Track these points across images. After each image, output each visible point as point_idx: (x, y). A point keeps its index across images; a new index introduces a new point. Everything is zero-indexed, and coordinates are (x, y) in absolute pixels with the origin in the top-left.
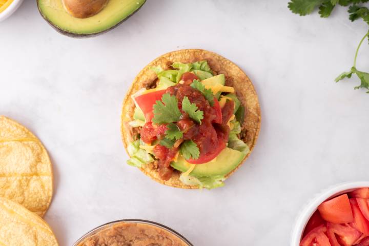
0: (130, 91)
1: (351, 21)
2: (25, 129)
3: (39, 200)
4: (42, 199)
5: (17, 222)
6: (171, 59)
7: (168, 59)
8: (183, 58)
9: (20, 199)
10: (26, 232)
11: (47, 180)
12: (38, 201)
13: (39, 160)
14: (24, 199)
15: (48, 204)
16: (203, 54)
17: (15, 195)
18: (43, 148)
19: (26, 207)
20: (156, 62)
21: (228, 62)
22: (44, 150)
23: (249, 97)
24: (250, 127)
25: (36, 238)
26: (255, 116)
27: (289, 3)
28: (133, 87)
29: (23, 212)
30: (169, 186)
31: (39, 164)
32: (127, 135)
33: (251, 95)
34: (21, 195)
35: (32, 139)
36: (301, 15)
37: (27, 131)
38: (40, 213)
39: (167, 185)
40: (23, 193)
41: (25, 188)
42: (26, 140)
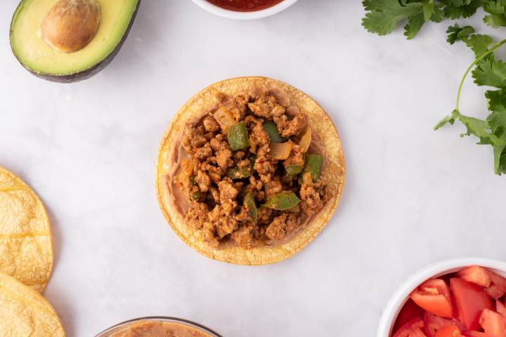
0: (168, 133)
1: (449, 44)
2: (11, 174)
3: (36, 268)
4: (39, 268)
5: (6, 300)
6: (223, 90)
7: (219, 89)
8: (240, 90)
9: (11, 269)
10: (19, 313)
11: (45, 240)
12: (34, 270)
13: (32, 215)
14: (15, 270)
15: (48, 274)
16: (266, 83)
17: (3, 265)
18: (37, 198)
19: (19, 280)
20: (204, 94)
21: (301, 94)
22: (39, 202)
23: (329, 141)
24: (331, 181)
25: (32, 321)
26: (338, 167)
27: (363, 20)
28: (173, 128)
29: (13, 285)
30: (221, 261)
31: (33, 221)
32: (165, 192)
33: (331, 139)
34: (10, 264)
35: (21, 188)
36: (380, 35)
37: (13, 177)
38: (38, 286)
39: (218, 260)
40: (13, 261)
41: (16, 254)
42: (12, 190)
